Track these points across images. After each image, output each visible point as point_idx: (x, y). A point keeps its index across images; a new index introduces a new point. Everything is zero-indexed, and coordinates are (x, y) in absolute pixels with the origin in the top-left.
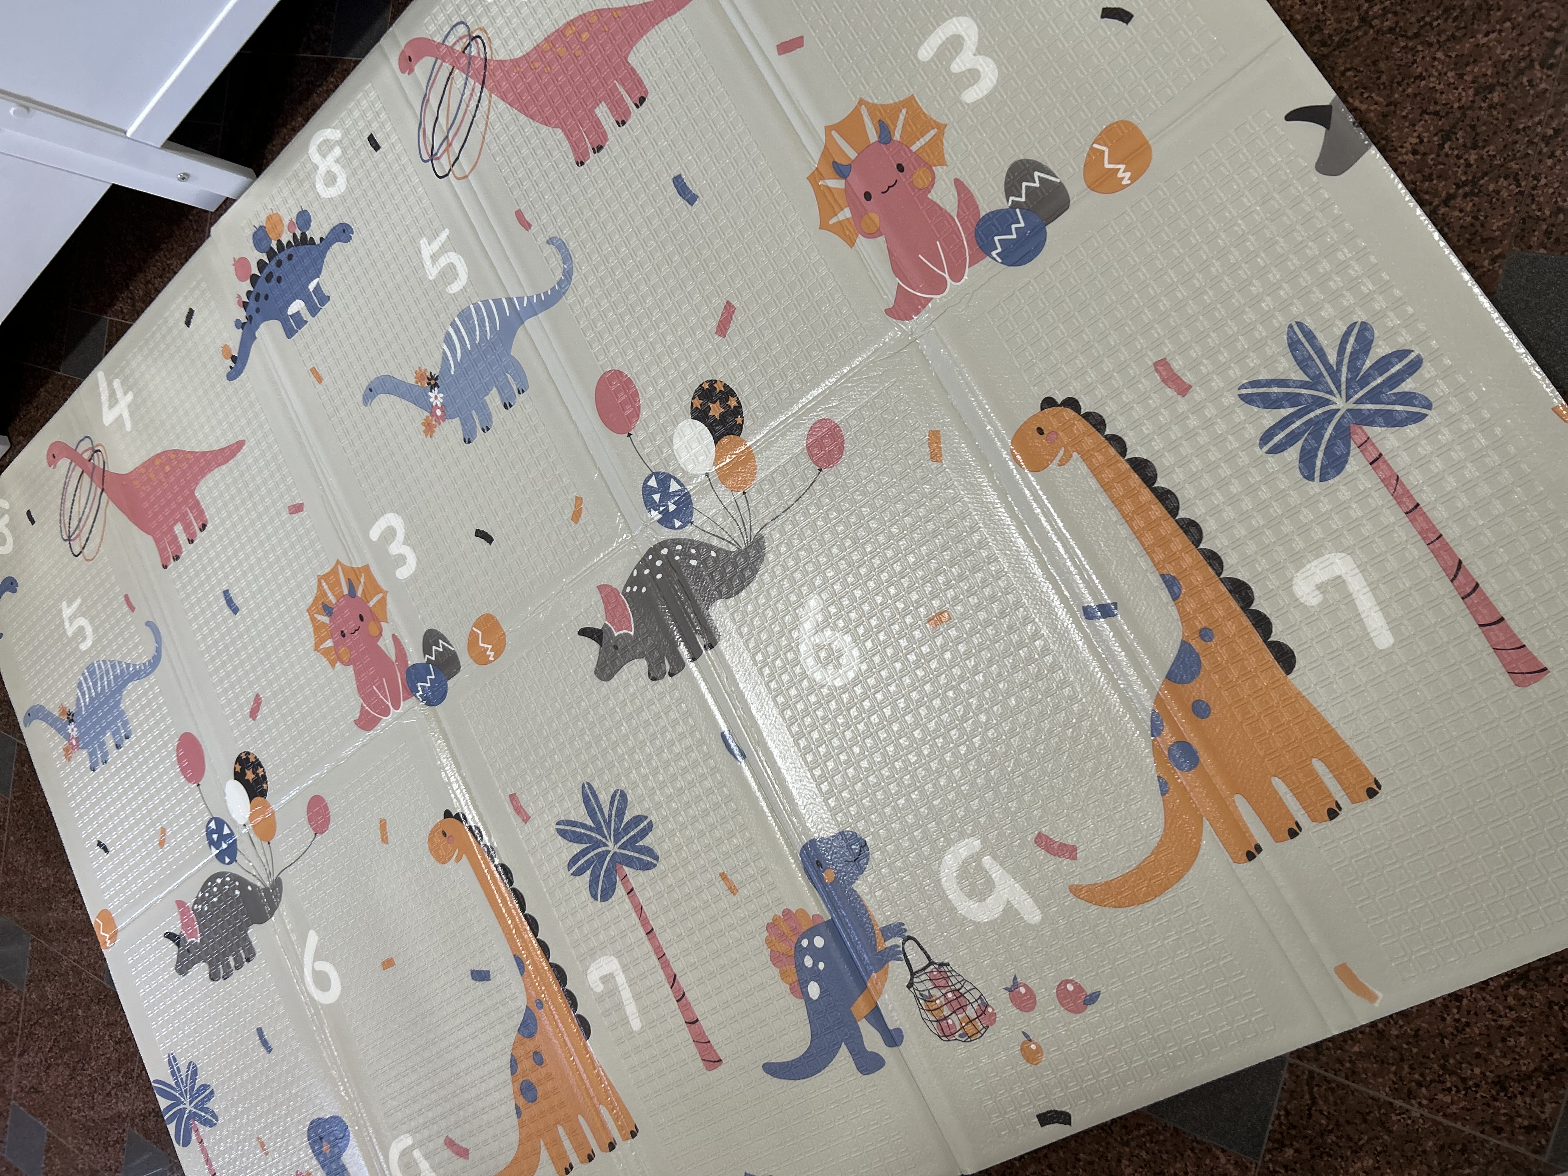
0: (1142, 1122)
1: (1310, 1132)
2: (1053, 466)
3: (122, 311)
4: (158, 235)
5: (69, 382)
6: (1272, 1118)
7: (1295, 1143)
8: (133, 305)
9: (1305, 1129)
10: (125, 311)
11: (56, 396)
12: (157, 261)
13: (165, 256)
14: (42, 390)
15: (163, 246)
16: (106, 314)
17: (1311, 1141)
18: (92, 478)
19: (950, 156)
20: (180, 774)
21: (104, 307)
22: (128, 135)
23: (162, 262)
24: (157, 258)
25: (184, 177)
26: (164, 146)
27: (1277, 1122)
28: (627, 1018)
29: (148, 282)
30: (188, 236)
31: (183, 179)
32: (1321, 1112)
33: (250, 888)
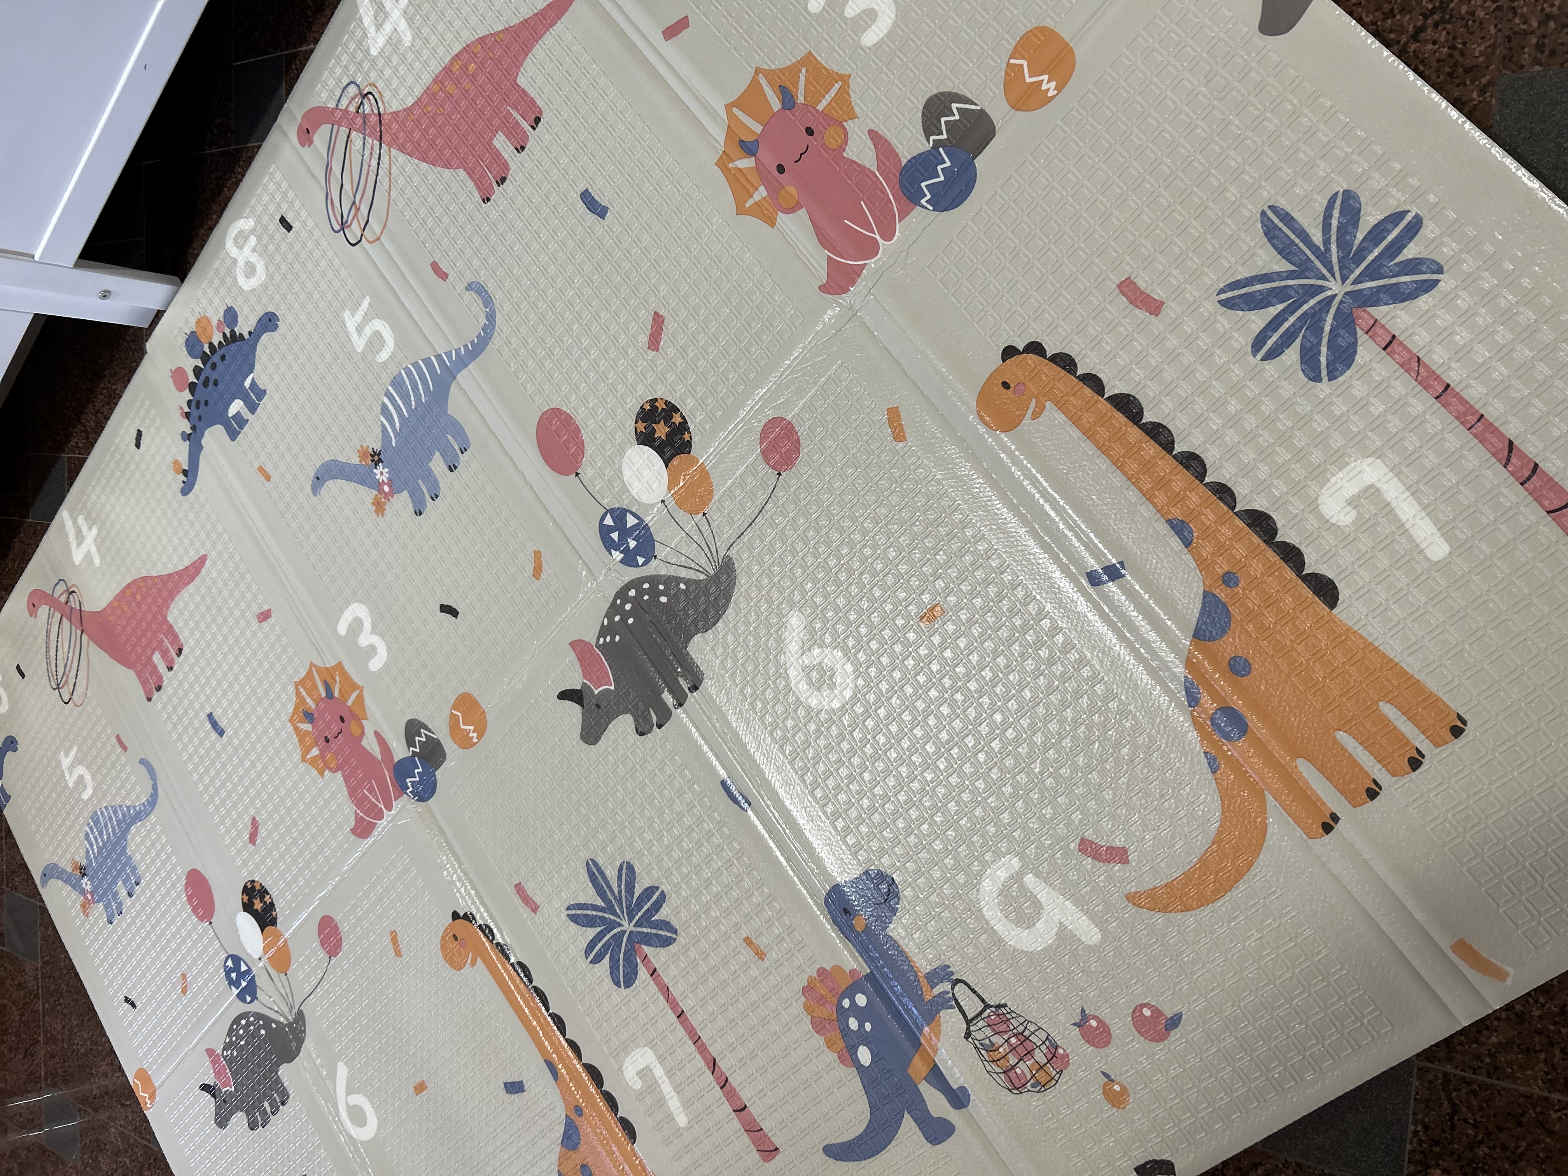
0: (1258, 1161)
1: (1456, 1146)
2: (1027, 421)
3: (78, 447)
4: (100, 362)
5: (39, 528)
6: (1410, 1135)
7: (1441, 1162)
8: (87, 438)
9: (1449, 1144)
10: (80, 445)
11: (29, 544)
12: (103, 389)
13: (109, 382)
14: (16, 540)
15: (107, 372)
16: (63, 452)
17: (1459, 1157)
18: (71, 621)
19: (860, 106)
20: (192, 914)
21: (59, 448)
22: (36, 258)
23: (107, 390)
24: (102, 385)
25: (105, 295)
26: (77, 265)
27: (1415, 1140)
28: (671, 1114)
29: (97, 412)
30: (128, 358)
31: (105, 296)
32: (1465, 1120)
33: (274, 1026)
